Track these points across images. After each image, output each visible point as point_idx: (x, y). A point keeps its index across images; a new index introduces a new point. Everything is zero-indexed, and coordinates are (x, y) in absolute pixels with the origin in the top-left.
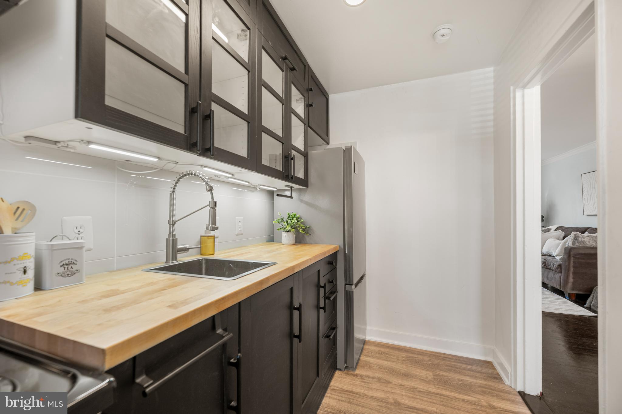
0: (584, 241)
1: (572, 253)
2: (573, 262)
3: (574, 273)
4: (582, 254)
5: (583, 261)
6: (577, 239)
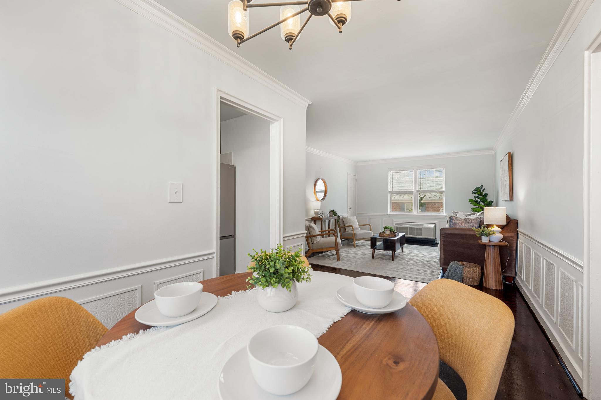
6: (451, 221)
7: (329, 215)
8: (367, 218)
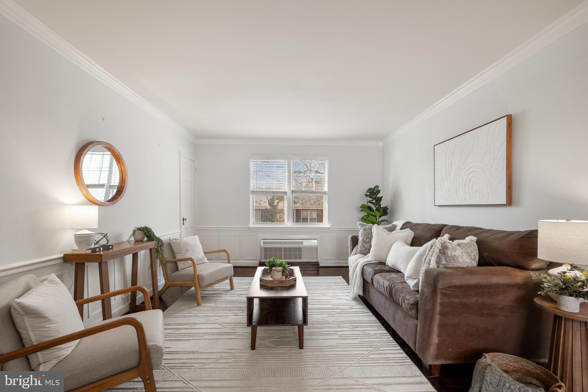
0: (456, 256)
1: (440, 285)
2: (441, 304)
3: (441, 326)
4: (455, 287)
5: (457, 300)
6: (444, 253)
7: (132, 239)
8: (216, 235)
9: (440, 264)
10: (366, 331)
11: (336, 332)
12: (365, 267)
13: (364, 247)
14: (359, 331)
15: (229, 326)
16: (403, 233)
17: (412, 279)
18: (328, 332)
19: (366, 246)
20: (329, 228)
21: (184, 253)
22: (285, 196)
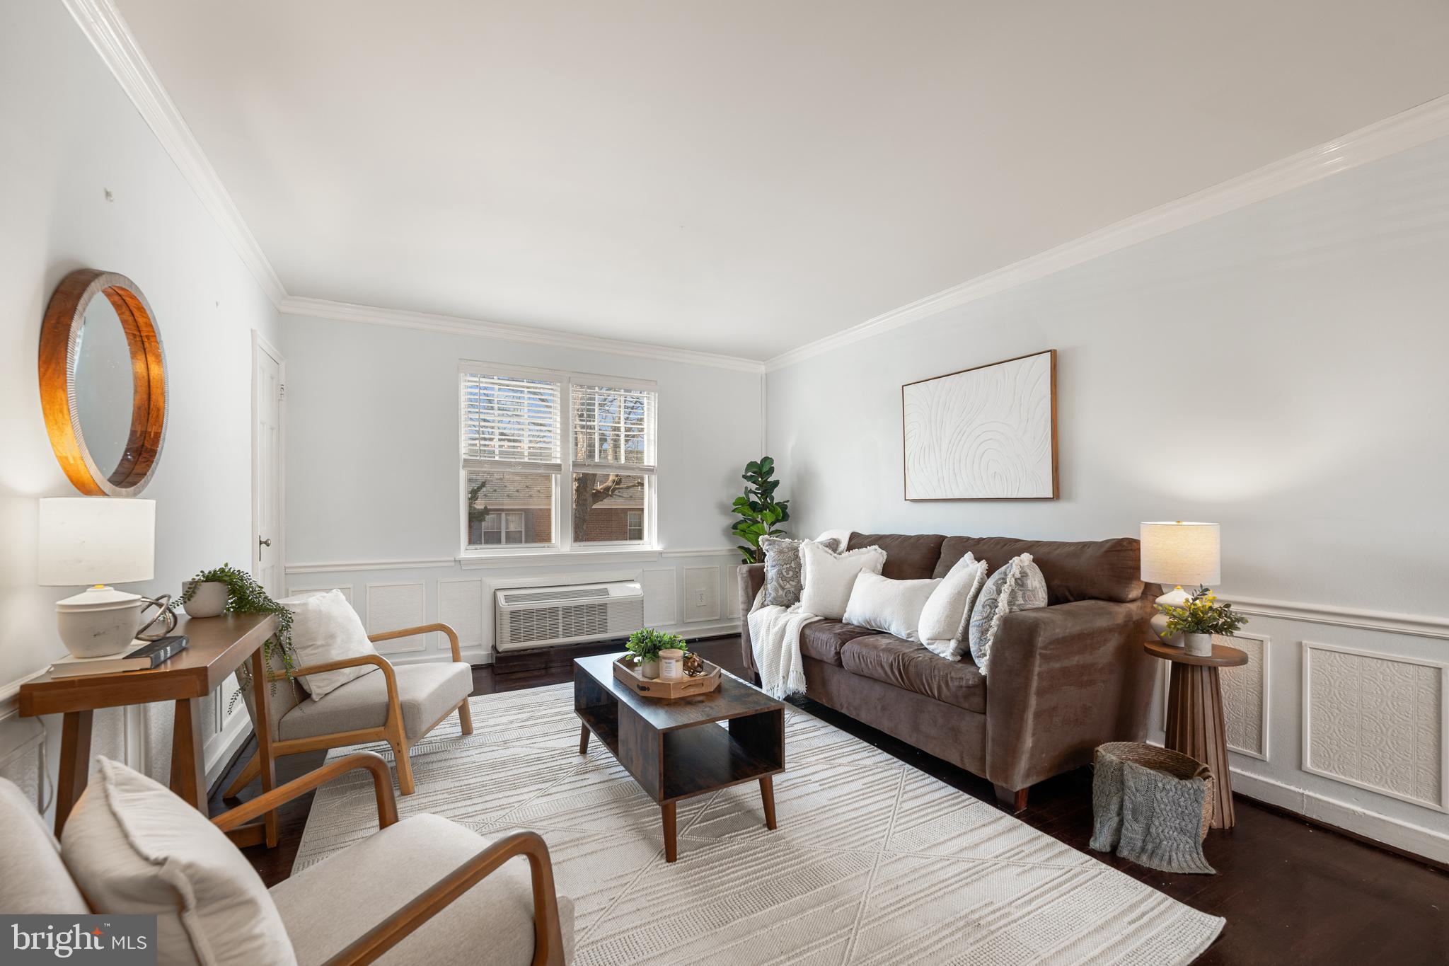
0: (1036, 588)
1: (1040, 642)
2: (1039, 674)
3: (1037, 715)
4: (1058, 641)
5: (1057, 665)
6: (1022, 585)
8: (350, 586)
9: (1014, 605)
10: (860, 762)
11: (806, 779)
12: (807, 632)
13: (783, 588)
14: (843, 765)
15: (558, 825)
16: (867, 555)
17: (943, 641)
18: (792, 782)
19: (788, 586)
20: (661, 553)
21: (322, 646)
22: (553, 475)
